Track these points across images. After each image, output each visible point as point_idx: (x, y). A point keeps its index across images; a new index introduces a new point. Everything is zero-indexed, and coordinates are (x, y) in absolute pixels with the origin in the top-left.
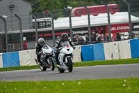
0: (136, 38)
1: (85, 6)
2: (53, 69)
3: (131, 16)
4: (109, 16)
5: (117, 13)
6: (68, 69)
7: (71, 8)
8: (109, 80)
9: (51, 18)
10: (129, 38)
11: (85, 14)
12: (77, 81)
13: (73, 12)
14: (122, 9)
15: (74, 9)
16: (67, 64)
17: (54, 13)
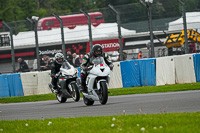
0: (129, 59)
1: (57, 15)
2: (77, 100)
3: (122, 29)
4: (90, 30)
5: (102, 25)
6: (101, 100)
7: (37, 18)
8: (92, 119)
9: (8, 33)
10: (119, 60)
11: (58, 27)
12: (47, 120)
13: (40, 24)
14: (109, 19)
15: (42, 20)
16: (98, 92)
17: (13, 25)
